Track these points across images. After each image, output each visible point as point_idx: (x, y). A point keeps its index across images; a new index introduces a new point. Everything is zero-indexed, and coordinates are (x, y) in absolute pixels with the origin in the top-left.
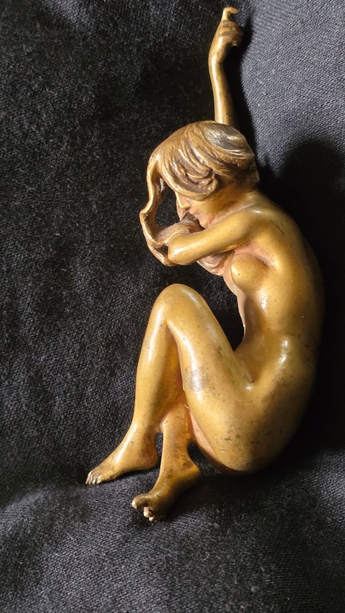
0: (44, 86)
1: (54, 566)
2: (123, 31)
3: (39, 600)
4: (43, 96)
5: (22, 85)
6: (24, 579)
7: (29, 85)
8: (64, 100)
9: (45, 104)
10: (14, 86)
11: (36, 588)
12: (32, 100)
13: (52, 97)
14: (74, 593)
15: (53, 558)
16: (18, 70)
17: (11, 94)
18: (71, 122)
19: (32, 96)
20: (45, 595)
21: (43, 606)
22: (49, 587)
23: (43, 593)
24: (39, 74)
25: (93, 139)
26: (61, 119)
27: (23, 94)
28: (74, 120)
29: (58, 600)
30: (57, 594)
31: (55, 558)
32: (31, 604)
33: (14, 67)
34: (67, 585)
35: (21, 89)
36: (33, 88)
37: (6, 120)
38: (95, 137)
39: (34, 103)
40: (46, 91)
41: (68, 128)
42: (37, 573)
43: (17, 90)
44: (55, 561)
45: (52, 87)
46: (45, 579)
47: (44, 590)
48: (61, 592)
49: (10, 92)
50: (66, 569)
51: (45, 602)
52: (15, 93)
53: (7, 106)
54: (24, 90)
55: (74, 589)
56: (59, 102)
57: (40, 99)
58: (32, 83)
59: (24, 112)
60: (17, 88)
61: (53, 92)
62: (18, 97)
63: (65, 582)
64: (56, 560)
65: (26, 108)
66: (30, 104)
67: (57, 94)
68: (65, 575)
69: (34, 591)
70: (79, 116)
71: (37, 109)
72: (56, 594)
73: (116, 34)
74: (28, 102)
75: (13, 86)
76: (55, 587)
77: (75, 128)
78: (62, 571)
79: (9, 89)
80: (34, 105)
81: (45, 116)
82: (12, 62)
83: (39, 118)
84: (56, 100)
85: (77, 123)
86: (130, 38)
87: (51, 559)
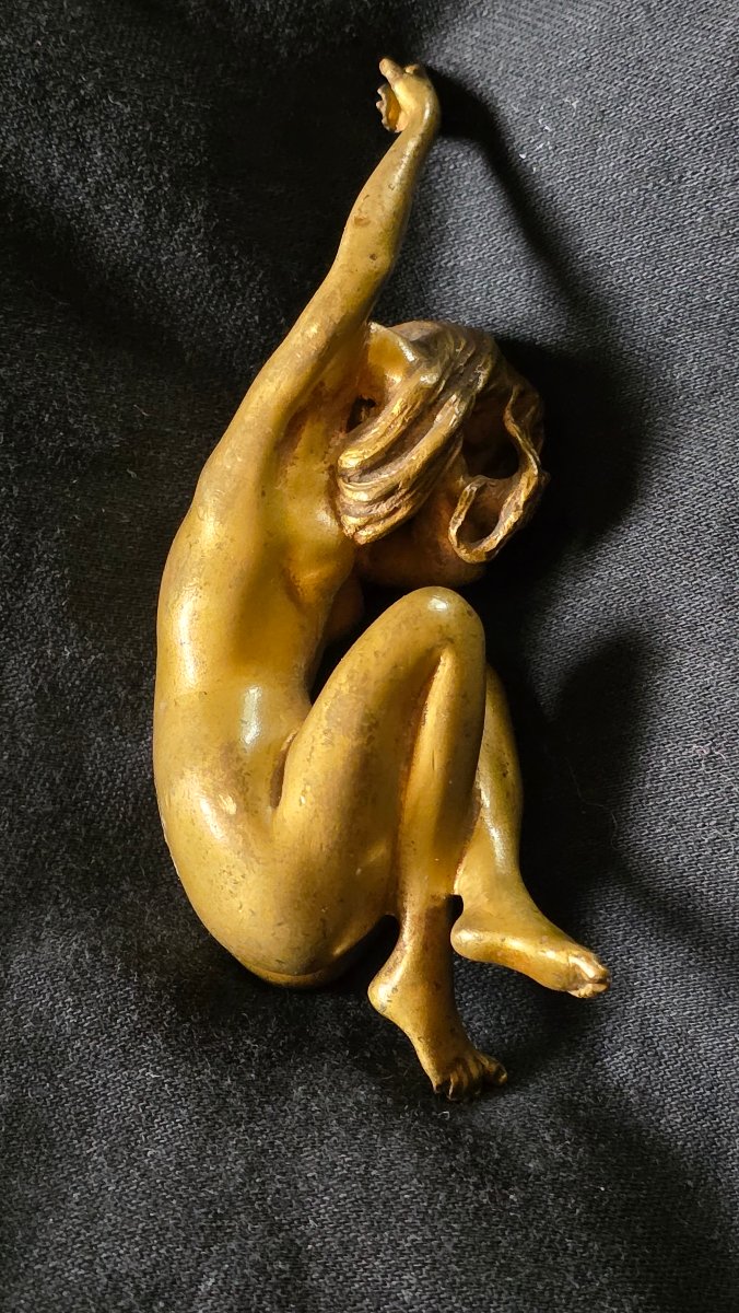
0: (105, 90)
1: (119, 1097)
2: (263, 8)
3: (87, 1166)
4: (100, 110)
5: (60, 84)
6: (55, 1126)
7: (74, 85)
8: (143, 124)
9: (101, 128)
10: (41, 84)
11: (79, 1142)
12: (76, 116)
13: (120, 114)
14: (160, 1152)
15: (119, 1081)
16: (52, 50)
17: (34, 101)
18: (152, 173)
19: (78, 109)
20: (99, 1155)
21: (95, 1178)
22: (106, 1139)
23: (95, 1151)
24: (95, 64)
25: (193, 216)
26: (134, 163)
27: (59, 101)
28: (160, 169)
29: (127, 1165)
30: (125, 1153)
31: (123, 1081)
32: (70, 1174)
33: (46, 42)
34: (145, 1136)
35: (56, 92)
36: (82, 92)
37: (16, 155)
38: (197, 212)
39: (80, 123)
40: (108, 102)
41: (146, 184)
42: (83, 1113)
43: (46, 91)
44: (123, 1087)
45: (120, 95)
46: (99, 1123)
47: (96, 1145)
48: (132, 1150)
49: (32, 96)
50: (145, 1103)
51: (99, 1170)
52: (43, 98)
53: (22, 124)
54: (63, 95)
55: (159, 1144)
56: (131, 128)
57: (93, 117)
58: (80, 81)
59: (57, 141)
60: (48, 88)
61: (121, 106)
62: (49, 107)
63: (141, 1129)
64: (125, 1084)
65: (62, 132)
66: (71, 125)
67: (129, 109)
68: (143, 1116)
69: (75, 1149)
70: (170, 163)
71: (84, 138)
72: (122, 1153)
73: (247, 14)
74: (68, 122)
75: (39, 82)
76: (120, 1139)
77: (160, 186)
78: (136, 1106)
79: (30, 91)
80: (81, 127)
81: (99, 154)
82: (40, 33)
83: (87, 158)
84: (126, 124)
85: (164, 177)
86: (275, 24)
87: (114, 1082)
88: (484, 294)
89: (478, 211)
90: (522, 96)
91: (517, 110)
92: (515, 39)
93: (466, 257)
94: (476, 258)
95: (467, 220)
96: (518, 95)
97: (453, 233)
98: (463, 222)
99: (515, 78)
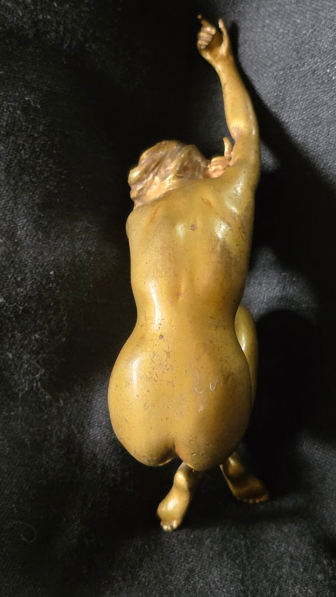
88: (303, 137)
89: (302, 95)
90: (329, 39)
91: (326, 46)
92: (332, 9)
93: (294, 118)
94: (300, 118)
95: (296, 99)
96: (328, 38)
97: (288, 105)
98: (294, 100)
99: (328, 30)
